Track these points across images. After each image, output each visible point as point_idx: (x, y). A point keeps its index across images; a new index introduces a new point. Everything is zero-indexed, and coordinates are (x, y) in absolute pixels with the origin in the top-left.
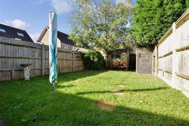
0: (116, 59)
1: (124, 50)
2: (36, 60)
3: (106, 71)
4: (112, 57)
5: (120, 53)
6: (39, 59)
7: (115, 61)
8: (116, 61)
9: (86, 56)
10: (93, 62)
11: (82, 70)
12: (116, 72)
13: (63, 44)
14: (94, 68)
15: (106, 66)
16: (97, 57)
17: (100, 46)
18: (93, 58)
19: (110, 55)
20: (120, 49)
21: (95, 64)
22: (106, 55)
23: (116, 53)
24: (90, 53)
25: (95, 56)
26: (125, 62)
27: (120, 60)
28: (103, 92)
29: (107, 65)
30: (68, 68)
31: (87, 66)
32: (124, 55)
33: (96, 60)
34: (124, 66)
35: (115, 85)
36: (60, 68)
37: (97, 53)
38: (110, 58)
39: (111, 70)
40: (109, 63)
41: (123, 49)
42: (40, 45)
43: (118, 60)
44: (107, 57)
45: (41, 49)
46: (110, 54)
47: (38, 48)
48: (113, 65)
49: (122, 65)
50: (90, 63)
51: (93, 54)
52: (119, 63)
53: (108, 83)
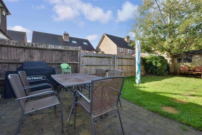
0: (184, 63)
1: (197, 53)
2: (111, 67)
3: (171, 77)
4: (179, 60)
5: (192, 56)
6: (112, 66)
7: (183, 66)
8: (185, 66)
9: (147, 61)
10: (156, 67)
11: (143, 75)
12: (184, 79)
13: (119, 48)
14: (156, 73)
15: (170, 72)
16: (160, 62)
17: (163, 49)
18: (156, 63)
19: (176, 59)
20: (191, 51)
21: (158, 69)
22: (171, 59)
23: (184, 56)
24: (152, 58)
25: (157, 61)
26: (198, 67)
27: (191, 65)
28: (175, 94)
29: (172, 70)
30: (131, 73)
31: (149, 71)
32: (197, 59)
33: (159, 65)
34: (196, 72)
35: (185, 91)
36: (125, 73)
37: (161, 58)
38: (176, 62)
39: (177, 76)
40: (174, 68)
41: (197, 51)
42: (113, 56)
43: (188, 65)
44: (172, 61)
45: (114, 58)
46: (176, 57)
47: (112, 58)
48: (180, 70)
49: (194, 71)
50: (152, 68)
51: (156, 58)
52: (189, 68)
53: (177, 88)
